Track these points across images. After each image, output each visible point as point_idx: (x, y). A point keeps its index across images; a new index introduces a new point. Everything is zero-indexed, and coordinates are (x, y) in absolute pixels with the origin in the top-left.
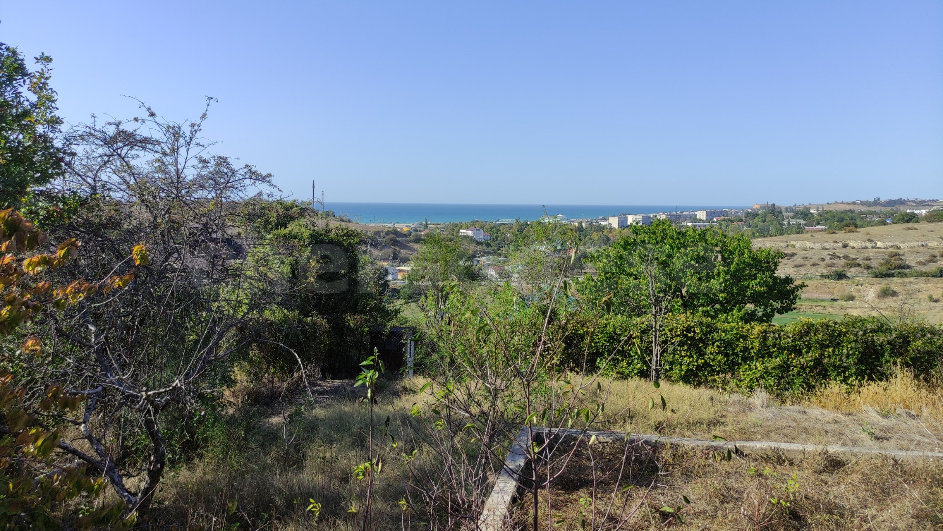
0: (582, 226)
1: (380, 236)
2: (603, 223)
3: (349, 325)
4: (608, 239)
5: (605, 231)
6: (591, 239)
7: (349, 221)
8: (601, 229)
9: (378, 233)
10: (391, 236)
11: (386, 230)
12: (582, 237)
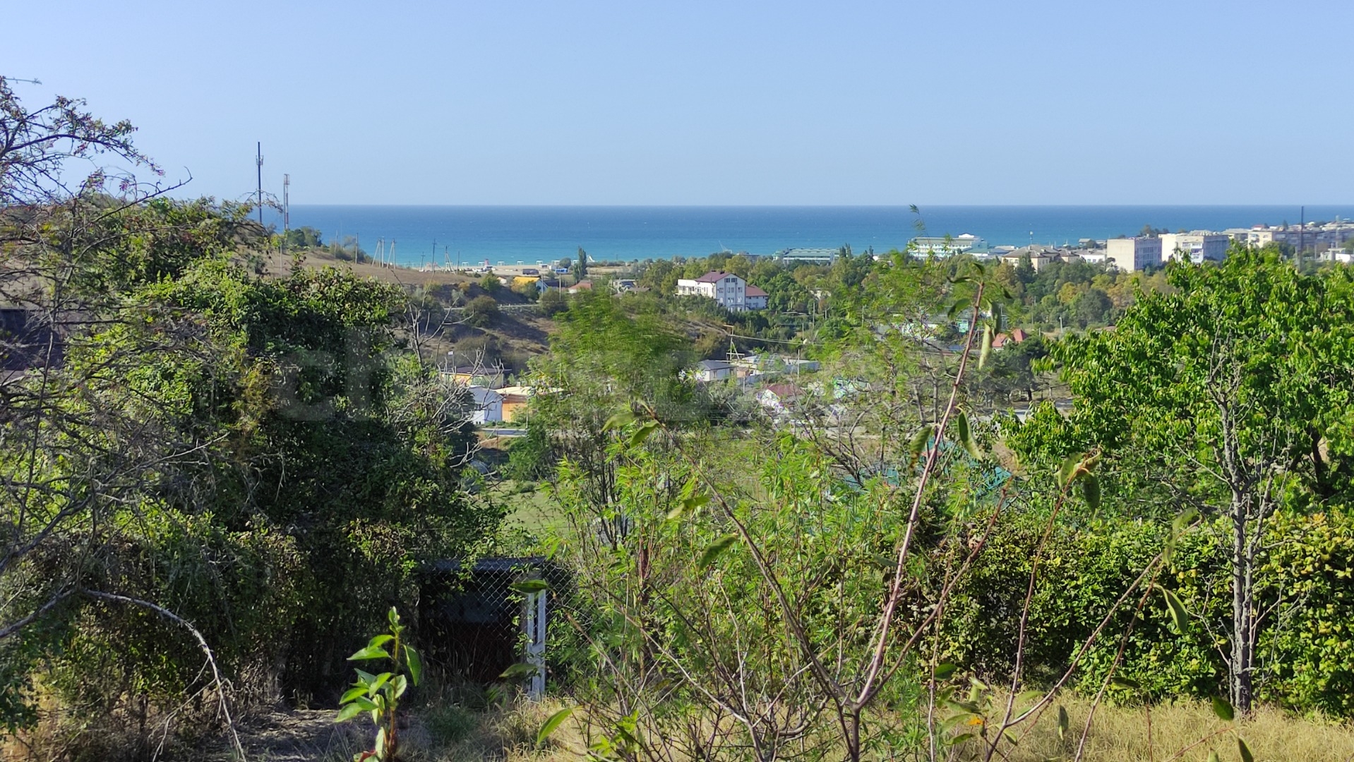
0: (1030, 267)
1: (449, 298)
2: (1091, 258)
3: (359, 552)
4: (1106, 303)
5: (1098, 279)
6: (1056, 303)
7: (361, 259)
8: (1084, 273)
9: (442, 292)
10: (481, 299)
11: (469, 281)
12: (1031, 297)
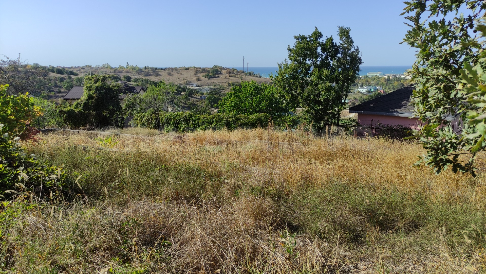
0: (389, 78)
4: (403, 85)
5: (402, 81)
7: (260, 77)
8: (400, 79)
12: (389, 84)
